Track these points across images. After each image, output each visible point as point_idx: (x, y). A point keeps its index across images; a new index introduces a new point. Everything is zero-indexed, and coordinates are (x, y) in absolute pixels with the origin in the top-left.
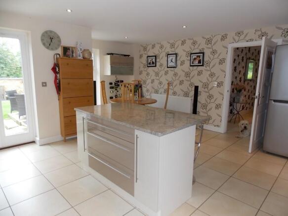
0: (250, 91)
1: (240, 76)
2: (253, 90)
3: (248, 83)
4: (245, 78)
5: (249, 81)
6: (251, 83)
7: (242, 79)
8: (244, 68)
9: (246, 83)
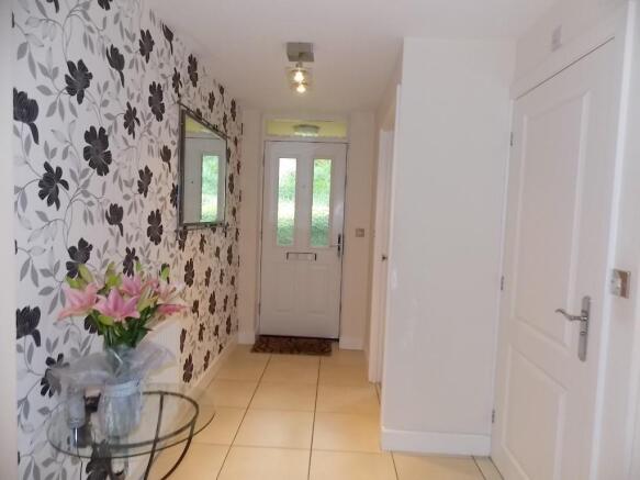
0: (215, 276)
1: (150, 204)
2: (225, 265)
3: (203, 241)
4: (181, 216)
5: (207, 232)
6: (217, 240)
7: (169, 224)
8: (174, 160)
9: (193, 239)
